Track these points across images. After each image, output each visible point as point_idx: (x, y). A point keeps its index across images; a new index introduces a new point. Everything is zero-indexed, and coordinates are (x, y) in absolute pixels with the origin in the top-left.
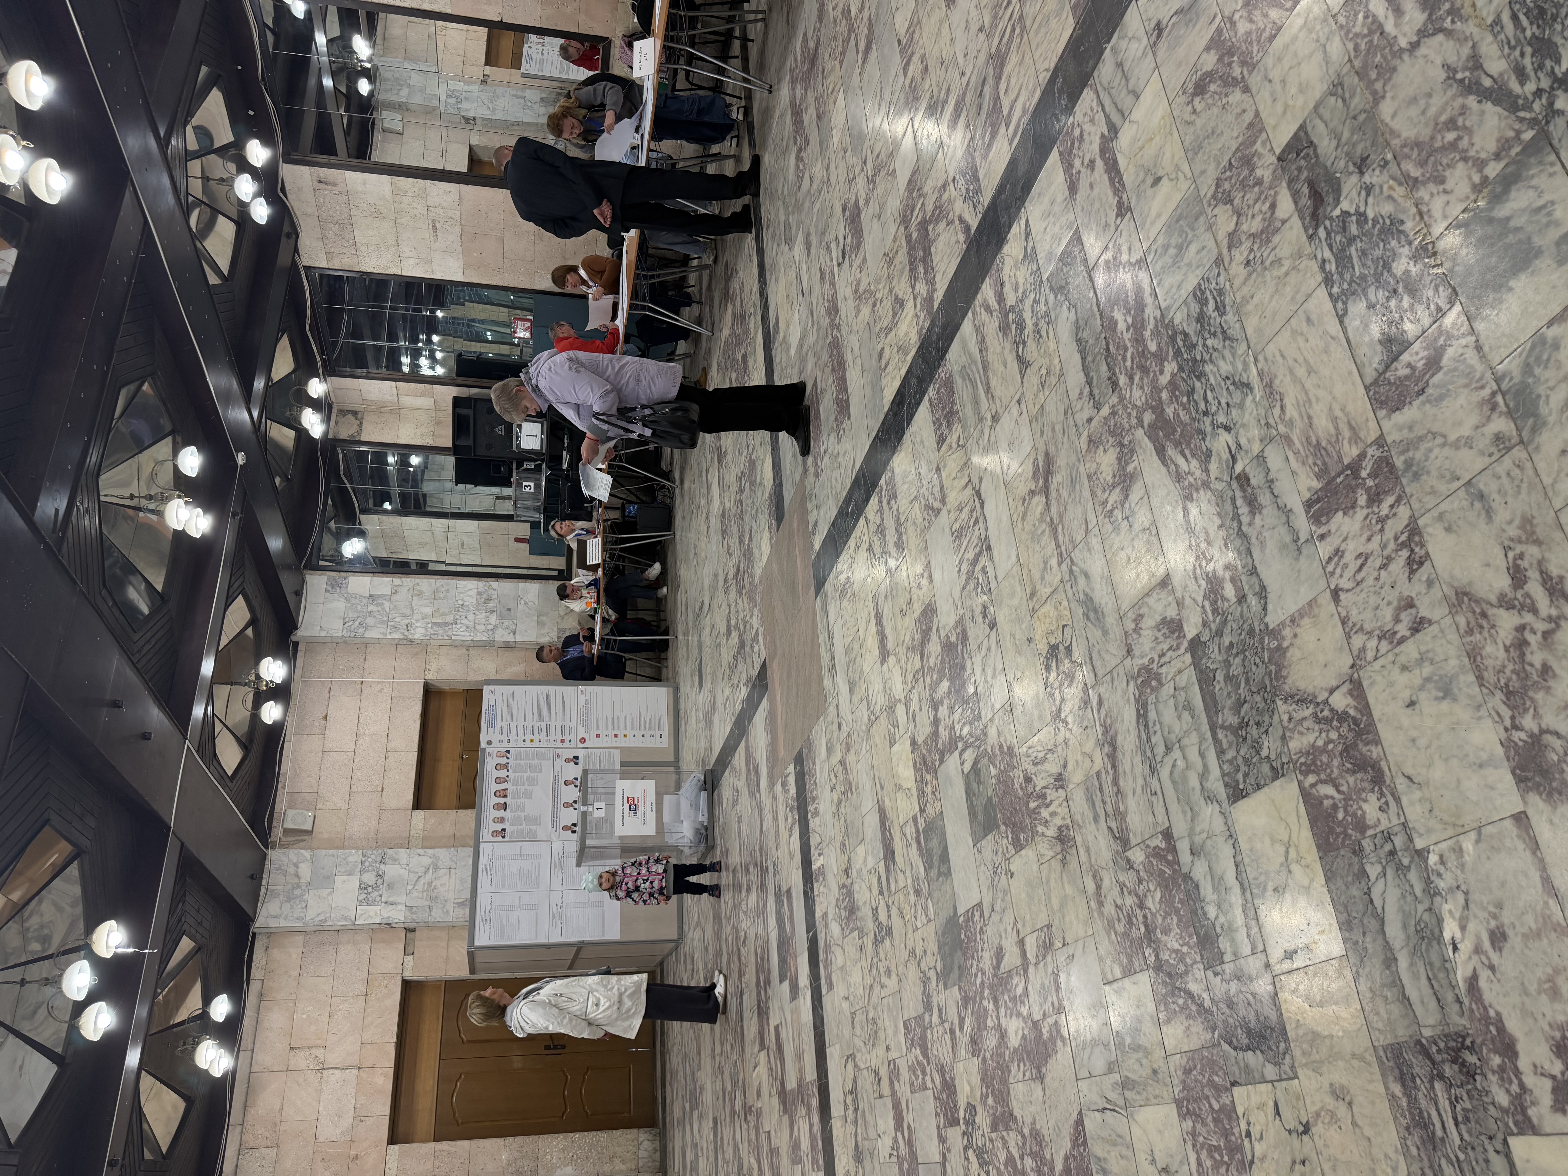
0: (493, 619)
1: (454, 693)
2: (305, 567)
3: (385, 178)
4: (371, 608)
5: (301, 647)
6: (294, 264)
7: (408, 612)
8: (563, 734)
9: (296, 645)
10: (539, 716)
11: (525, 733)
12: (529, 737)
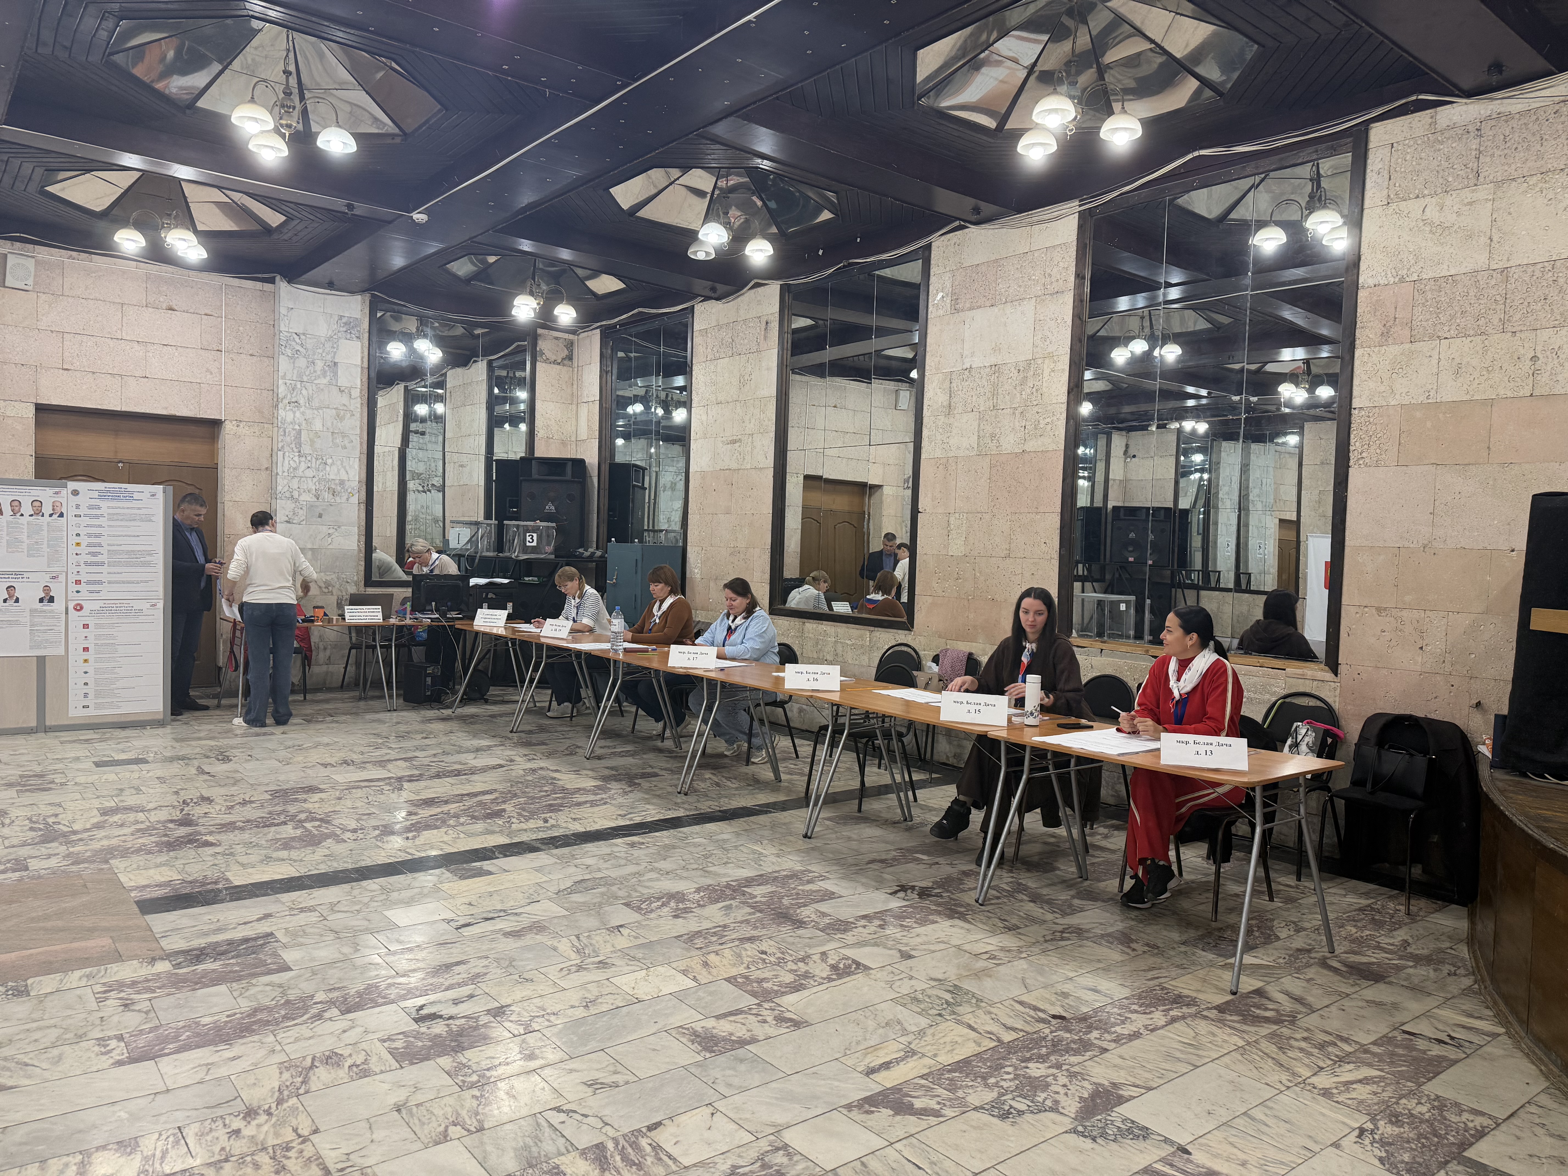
0: (306, 498)
1: (213, 454)
2: (373, 296)
3: (773, 391)
4: (320, 364)
5: (268, 287)
6: (694, 296)
7: (316, 403)
8: (88, 583)
9: (272, 281)
10: (116, 552)
11: (89, 535)
12: (84, 541)
